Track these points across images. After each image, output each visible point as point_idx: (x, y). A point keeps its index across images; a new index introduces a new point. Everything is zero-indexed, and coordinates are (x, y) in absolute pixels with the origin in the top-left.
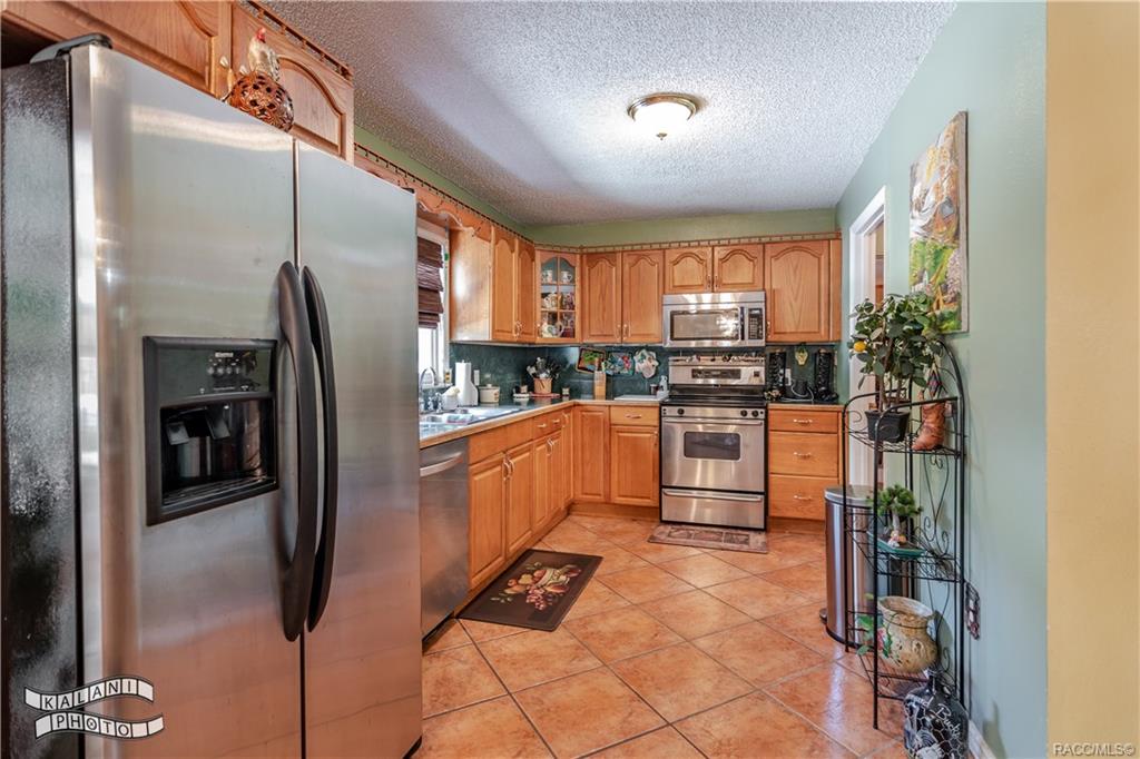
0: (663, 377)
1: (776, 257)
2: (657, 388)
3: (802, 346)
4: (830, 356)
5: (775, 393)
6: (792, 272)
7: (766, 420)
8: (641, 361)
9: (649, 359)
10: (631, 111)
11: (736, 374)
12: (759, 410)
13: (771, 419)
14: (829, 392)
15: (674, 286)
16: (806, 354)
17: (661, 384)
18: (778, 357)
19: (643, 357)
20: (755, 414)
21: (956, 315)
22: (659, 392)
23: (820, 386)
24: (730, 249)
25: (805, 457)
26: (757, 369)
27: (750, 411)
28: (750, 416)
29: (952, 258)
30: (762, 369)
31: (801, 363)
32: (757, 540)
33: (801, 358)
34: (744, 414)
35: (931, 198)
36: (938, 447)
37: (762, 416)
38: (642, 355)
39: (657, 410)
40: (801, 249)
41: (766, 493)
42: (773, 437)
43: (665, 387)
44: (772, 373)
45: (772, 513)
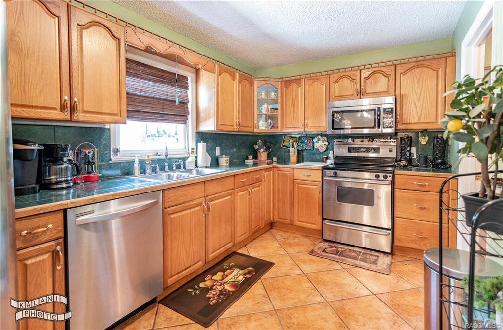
0: (331, 152)
1: (405, 73)
2: (327, 158)
3: (425, 132)
5: (403, 163)
6: (416, 81)
7: (393, 182)
8: (317, 142)
9: (323, 141)
11: (376, 150)
12: (388, 175)
13: (396, 181)
14: (443, 163)
15: (335, 97)
16: (427, 138)
17: (329, 156)
18: (406, 142)
19: (319, 140)
20: (385, 177)
22: (327, 160)
23: (437, 159)
24: (372, 70)
25: (422, 209)
26: (391, 147)
27: (381, 175)
28: (381, 178)
30: (394, 148)
31: (423, 143)
32: (384, 261)
33: (424, 140)
34: (378, 177)
37: (390, 179)
38: (318, 138)
39: (320, 172)
40: (423, 66)
41: (392, 230)
42: (398, 193)
43: (332, 157)
44: (402, 150)
45: (397, 243)
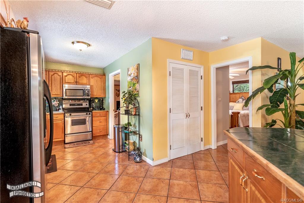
0: (61, 106)
1: (92, 78)
2: (59, 109)
3: (97, 98)
4: (103, 100)
5: (92, 109)
6: (96, 81)
7: (92, 115)
8: (54, 102)
9: (56, 101)
10: (73, 43)
11: (82, 105)
12: (90, 113)
13: (93, 114)
14: (103, 108)
15: (66, 82)
16: (97, 100)
17: (60, 108)
18: (91, 101)
19: (54, 101)
20: (89, 114)
21: (138, 94)
22: (59, 110)
23: (101, 107)
24: (81, 75)
25: (100, 122)
26: (87, 103)
27: (88, 113)
28: (88, 114)
29: (137, 85)
30: (88, 104)
31: (96, 102)
32: (91, 142)
33: (96, 101)
34: (87, 114)
35: (132, 75)
36: (135, 115)
37: (91, 114)
38: (54, 100)
39: (63, 115)
40: (97, 77)
41: (92, 131)
42: (93, 119)
43: (62, 109)
44: (90, 104)
45: (93, 135)
